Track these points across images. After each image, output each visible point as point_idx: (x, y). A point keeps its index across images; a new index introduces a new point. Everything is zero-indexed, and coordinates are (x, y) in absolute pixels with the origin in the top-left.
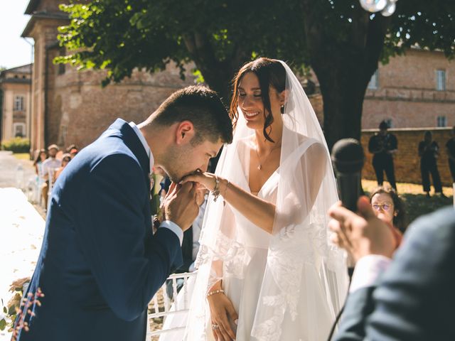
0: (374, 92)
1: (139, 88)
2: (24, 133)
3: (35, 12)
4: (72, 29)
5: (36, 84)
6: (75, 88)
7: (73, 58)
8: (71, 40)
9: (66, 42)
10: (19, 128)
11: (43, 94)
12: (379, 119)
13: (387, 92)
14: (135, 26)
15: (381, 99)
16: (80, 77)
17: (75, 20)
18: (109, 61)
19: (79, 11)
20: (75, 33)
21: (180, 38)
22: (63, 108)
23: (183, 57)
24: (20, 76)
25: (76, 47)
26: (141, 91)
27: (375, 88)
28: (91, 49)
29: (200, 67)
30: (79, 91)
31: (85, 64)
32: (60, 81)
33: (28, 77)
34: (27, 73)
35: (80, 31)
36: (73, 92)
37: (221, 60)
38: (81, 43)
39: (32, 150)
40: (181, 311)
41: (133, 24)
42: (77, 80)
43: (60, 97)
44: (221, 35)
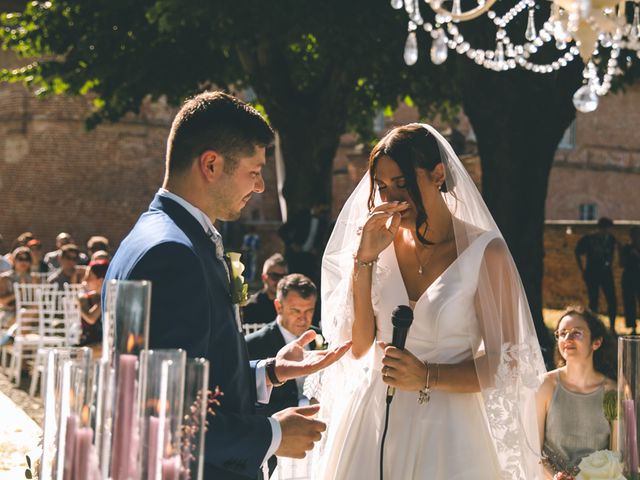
0: (567, 153)
1: (141, 130)
4: (29, 19)
6: (16, 126)
7: (27, 74)
8: (24, 39)
9: (15, 42)
12: (574, 201)
13: (590, 156)
14: (156, 24)
15: (578, 166)
16: (26, 104)
17: (34, 4)
18: (97, 82)
20: (32, 27)
23: (233, 80)
25: (32, 51)
26: (144, 136)
27: (569, 147)
28: (61, 58)
29: (263, 98)
30: (24, 131)
31: (51, 84)
35: (42, 23)
36: (10, 133)
37: (300, 88)
38: (43, 45)
41: (152, 21)
42: (21, 110)
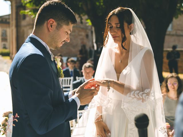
2: (7, 47)
5: (12, 24)
6: (31, 26)
8: (28, 3)
9: (26, 4)
10: (4, 45)
11: (16, 29)
12: (172, 45)
13: (176, 32)
15: (173, 35)
21: (80, 4)
24: (4, 20)
25: (31, 6)
27: (171, 30)
32: (23, 23)
33: (8, 20)
36: (30, 28)
38: (33, 5)
39: (11, 55)
40: (81, 127)
43: (23, 31)
44: (100, 3)
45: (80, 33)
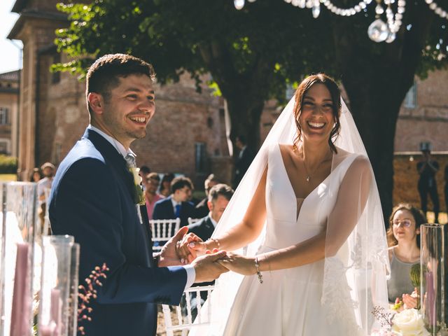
2: (9, 150)
3: (25, 11)
4: (72, 32)
5: (26, 94)
6: (72, 100)
7: (72, 66)
8: (70, 45)
9: (65, 47)
10: (3, 145)
11: (34, 106)
12: (416, 141)
13: (426, 112)
14: (146, 32)
15: (419, 119)
17: (75, 23)
19: (79, 12)
20: (75, 38)
21: (195, 46)
22: (57, 123)
23: (198, 68)
24: (4, 84)
25: (76, 53)
27: (413, 106)
28: (92, 56)
29: (217, 78)
30: (76, 104)
32: (54, 91)
33: (15, 85)
34: (13, 81)
35: (81, 35)
36: (69, 105)
37: (240, 72)
38: (82, 48)
39: (19, 170)
41: (143, 30)
42: (74, 91)
43: (53, 109)
44: (241, 44)
45: (193, 115)
